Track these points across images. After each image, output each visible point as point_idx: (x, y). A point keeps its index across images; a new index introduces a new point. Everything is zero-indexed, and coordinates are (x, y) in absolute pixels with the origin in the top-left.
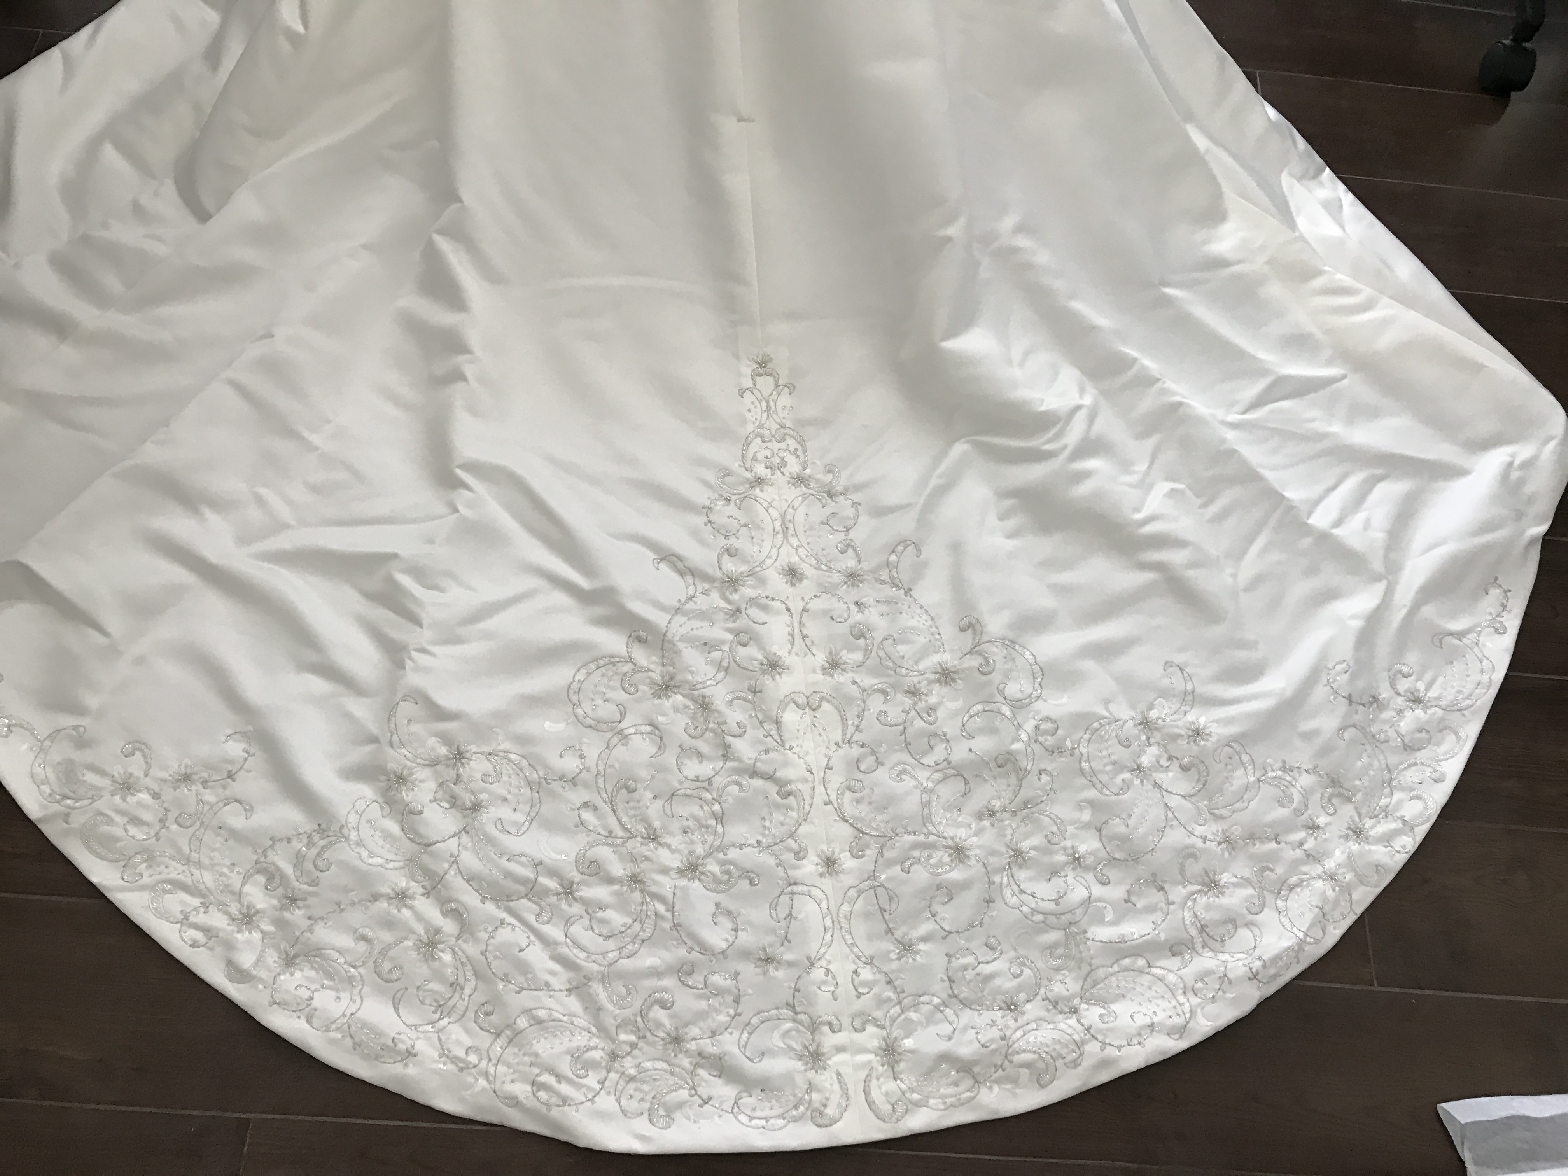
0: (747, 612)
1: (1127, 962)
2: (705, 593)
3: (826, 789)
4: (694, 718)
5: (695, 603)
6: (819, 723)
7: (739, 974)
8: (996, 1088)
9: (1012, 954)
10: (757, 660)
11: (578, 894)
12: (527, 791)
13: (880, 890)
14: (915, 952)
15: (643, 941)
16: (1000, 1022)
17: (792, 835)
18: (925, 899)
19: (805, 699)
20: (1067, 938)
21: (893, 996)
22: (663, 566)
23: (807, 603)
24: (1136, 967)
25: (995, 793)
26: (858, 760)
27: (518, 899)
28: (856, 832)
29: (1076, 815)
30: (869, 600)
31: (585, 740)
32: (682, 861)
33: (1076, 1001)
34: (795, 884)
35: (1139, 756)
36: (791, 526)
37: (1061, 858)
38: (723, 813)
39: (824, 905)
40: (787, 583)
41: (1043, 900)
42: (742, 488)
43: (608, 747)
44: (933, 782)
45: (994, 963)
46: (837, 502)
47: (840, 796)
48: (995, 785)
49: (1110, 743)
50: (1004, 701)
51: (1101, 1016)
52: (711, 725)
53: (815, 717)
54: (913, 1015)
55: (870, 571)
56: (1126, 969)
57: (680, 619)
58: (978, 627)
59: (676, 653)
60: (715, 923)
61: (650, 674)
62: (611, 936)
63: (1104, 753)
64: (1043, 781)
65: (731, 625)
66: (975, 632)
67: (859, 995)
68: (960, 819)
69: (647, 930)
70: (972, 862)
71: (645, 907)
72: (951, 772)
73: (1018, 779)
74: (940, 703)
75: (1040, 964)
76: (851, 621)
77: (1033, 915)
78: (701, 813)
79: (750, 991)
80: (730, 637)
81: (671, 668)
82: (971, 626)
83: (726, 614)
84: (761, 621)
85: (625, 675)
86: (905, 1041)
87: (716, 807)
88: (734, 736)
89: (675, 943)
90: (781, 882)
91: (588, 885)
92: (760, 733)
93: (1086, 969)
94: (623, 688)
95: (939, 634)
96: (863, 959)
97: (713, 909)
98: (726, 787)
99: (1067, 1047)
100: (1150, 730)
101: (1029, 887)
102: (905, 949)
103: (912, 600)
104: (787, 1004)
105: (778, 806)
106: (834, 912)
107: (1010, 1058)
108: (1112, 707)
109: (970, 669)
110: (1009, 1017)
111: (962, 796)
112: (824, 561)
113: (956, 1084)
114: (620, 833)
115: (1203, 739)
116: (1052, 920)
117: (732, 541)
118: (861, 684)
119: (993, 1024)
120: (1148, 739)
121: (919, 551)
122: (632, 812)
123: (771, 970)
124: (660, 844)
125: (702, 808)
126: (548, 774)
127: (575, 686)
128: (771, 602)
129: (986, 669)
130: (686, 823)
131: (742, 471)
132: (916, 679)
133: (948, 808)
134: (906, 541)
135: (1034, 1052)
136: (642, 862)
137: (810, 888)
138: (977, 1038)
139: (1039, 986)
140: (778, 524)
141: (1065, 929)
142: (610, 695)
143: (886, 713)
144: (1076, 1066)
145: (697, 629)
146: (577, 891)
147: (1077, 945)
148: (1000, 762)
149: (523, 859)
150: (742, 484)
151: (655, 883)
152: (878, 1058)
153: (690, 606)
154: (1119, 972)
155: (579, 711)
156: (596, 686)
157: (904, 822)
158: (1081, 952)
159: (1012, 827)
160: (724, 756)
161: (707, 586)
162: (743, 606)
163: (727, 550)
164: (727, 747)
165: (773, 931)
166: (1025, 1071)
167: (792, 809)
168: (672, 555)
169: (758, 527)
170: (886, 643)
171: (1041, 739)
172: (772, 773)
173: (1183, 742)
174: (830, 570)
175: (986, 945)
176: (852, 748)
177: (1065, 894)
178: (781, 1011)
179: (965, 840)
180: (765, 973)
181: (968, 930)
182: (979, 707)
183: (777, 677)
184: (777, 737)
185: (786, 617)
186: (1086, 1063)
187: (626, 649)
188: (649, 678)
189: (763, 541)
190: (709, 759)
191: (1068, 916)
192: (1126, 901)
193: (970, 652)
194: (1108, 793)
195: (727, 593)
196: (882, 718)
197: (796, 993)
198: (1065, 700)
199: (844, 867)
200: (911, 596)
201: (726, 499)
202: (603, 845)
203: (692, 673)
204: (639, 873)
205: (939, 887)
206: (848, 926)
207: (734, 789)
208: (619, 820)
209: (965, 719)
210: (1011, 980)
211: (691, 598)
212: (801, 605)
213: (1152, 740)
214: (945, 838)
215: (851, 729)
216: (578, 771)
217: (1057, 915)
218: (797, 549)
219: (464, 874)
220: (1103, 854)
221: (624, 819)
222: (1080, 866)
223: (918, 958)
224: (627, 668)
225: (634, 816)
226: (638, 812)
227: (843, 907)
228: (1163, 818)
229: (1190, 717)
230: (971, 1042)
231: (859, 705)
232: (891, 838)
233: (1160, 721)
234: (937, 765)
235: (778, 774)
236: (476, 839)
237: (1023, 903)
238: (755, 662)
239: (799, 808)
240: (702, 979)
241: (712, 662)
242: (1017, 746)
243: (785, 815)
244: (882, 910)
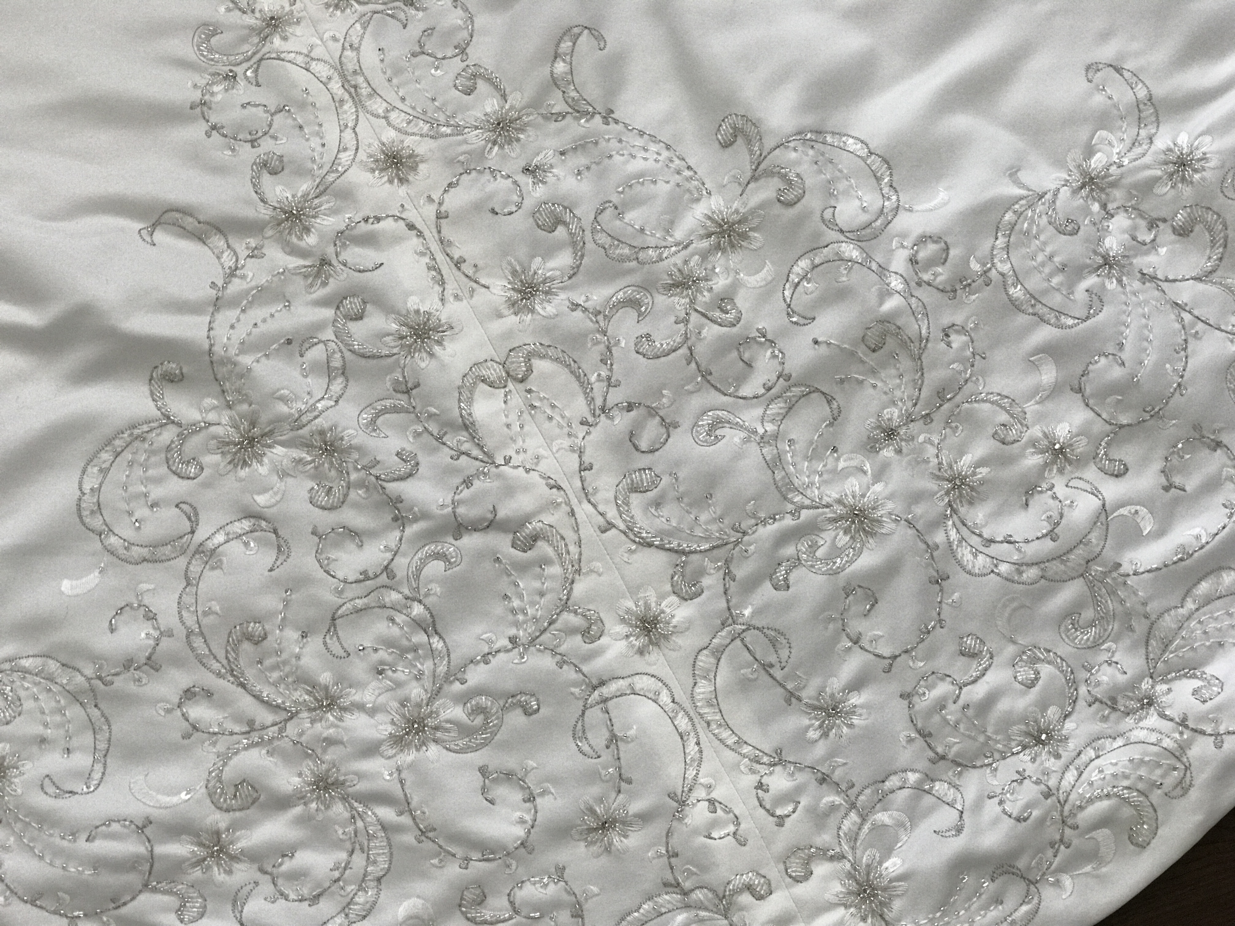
0: (340, 259)
1: (1204, 587)
2: (255, 254)
3: (594, 506)
4: (318, 476)
5: (243, 277)
6: (541, 399)
7: (564, 868)
8: (1067, 881)
9: (1011, 650)
10: (388, 335)
11: (235, 848)
12: (74, 712)
13: (749, 637)
14: (847, 713)
15: (379, 880)
16: (1031, 769)
17: (565, 606)
18: (831, 619)
19: (498, 368)
20: (1091, 586)
21: (838, 800)
22: (160, 236)
23: (440, 204)
24: (1222, 589)
25: (884, 397)
26: (631, 435)
27: (133, 899)
28: (674, 556)
29: (1029, 381)
30: (546, 156)
31: (144, 586)
32: (393, 723)
33: (1146, 685)
34: (602, 683)
35: (1100, 240)
36: (360, 80)
37: (1033, 460)
38: (432, 616)
39: (665, 698)
40: (391, 181)
41: (1027, 541)
42: (245, 47)
43: (188, 584)
44: (772, 421)
45: (986, 678)
46: (425, 9)
47: (622, 506)
48: (879, 384)
49: (1042, 238)
50: (842, 238)
51: (1195, 692)
52: (354, 476)
53: (529, 391)
54: (882, 817)
55: (528, 106)
56: (1208, 600)
57: (229, 315)
58: (749, 128)
59: (242, 376)
60: (492, 802)
61: (213, 429)
62: (319, 895)
63: (1040, 258)
64: (954, 345)
65: (321, 293)
66: (749, 142)
67: (781, 821)
68: (841, 465)
69: (380, 859)
70: (888, 526)
71: (360, 824)
72: (796, 391)
73: (913, 358)
74: (735, 286)
75: (1064, 649)
76: (528, 203)
77: (1020, 573)
78: (395, 631)
79: (595, 889)
80: (328, 313)
81: (245, 407)
82: (737, 132)
83: (306, 277)
84: (371, 266)
85: (168, 449)
86: (885, 865)
87: (417, 610)
88: (401, 479)
89: (435, 861)
90: (576, 691)
91: (247, 824)
92: (444, 456)
93: (1140, 626)
94: (174, 473)
95: (689, 168)
96: (765, 759)
97: (477, 779)
98: (419, 570)
99: (1158, 765)
100: (1102, 190)
101: (998, 531)
102: (829, 715)
103: (620, 127)
104: (666, 885)
105: (523, 568)
106: (687, 705)
107: (1070, 821)
108: (1024, 176)
109: (762, 206)
110: (1044, 756)
111: (831, 424)
112: (442, 119)
113: (998, 901)
114: (268, 717)
115: (1196, 171)
116: (1056, 567)
117: (266, 145)
118: (586, 305)
119: (1022, 777)
120: (1104, 206)
121: (599, 38)
122: (275, 675)
123: (616, 840)
124: (344, 709)
125: (392, 620)
126: (100, 668)
127: (89, 502)
128: (377, 226)
129: (791, 196)
130: (376, 657)
131: (236, 17)
132: (678, 260)
133: (814, 455)
134: (570, 29)
135: (1108, 796)
136: (325, 750)
137: (629, 680)
138: (1004, 812)
139: (1074, 684)
140: (336, 86)
141: (1082, 575)
142: (156, 492)
143: (648, 336)
144: (1185, 791)
145: (264, 321)
146: (232, 843)
147: (1112, 593)
148: (872, 343)
149: (115, 827)
150: (244, 40)
151: (361, 776)
152: (852, 910)
153: (236, 286)
154: (1197, 609)
155: (113, 540)
156: (125, 488)
157: (750, 506)
158: (1122, 602)
159: (932, 444)
160: (396, 519)
161: (253, 242)
162: (330, 250)
163: (265, 165)
164: (395, 502)
165: (592, 776)
166: (1102, 834)
167: (547, 562)
168: (172, 210)
169: (302, 105)
170: (603, 218)
171: (926, 277)
172: (490, 516)
173: (1164, 189)
174: (458, 130)
175: (962, 654)
176: (612, 418)
177: (1061, 516)
178: (659, 900)
179: (863, 496)
180: (608, 849)
181: (923, 640)
182: (804, 264)
183: (437, 349)
184: (475, 452)
185: (415, 242)
186: (1202, 777)
187: (151, 404)
188: (214, 437)
189: (321, 125)
190: (373, 534)
191: (1080, 551)
192: (1167, 489)
193: (754, 178)
194: (1070, 322)
195: (294, 240)
196: (645, 347)
197: (673, 860)
198: (942, 195)
199: (674, 621)
200: (616, 122)
201: (226, 77)
202: (247, 748)
203: (284, 399)
204: (328, 770)
205: (848, 591)
206: (718, 717)
207: (436, 567)
208: (258, 698)
209: (787, 293)
210: (1023, 694)
211: (232, 273)
212: (430, 211)
213: (1110, 206)
214: (827, 506)
215: (599, 388)
216: (152, 642)
217: (1060, 557)
218: (386, 118)
219: (20, 893)
220: (1099, 427)
221: (266, 692)
222: (1070, 462)
223: (856, 720)
224: (168, 435)
225: (282, 679)
226: (287, 669)
227: (697, 690)
228: (1177, 326)
229: (1162, 142)
230: (995, 822)
231: (598, 343)
232: (737, 543)
233: (1113, 169)
234: (769, 389)
235: (502, 513)
236: (18, 827)
237: (996, 561)
238: (388, 339)
239: (560, 555)
240: (505, 902)
241: (315, 368)
242: (891, 304)
243: (540, 577)
244: (767, 667)
